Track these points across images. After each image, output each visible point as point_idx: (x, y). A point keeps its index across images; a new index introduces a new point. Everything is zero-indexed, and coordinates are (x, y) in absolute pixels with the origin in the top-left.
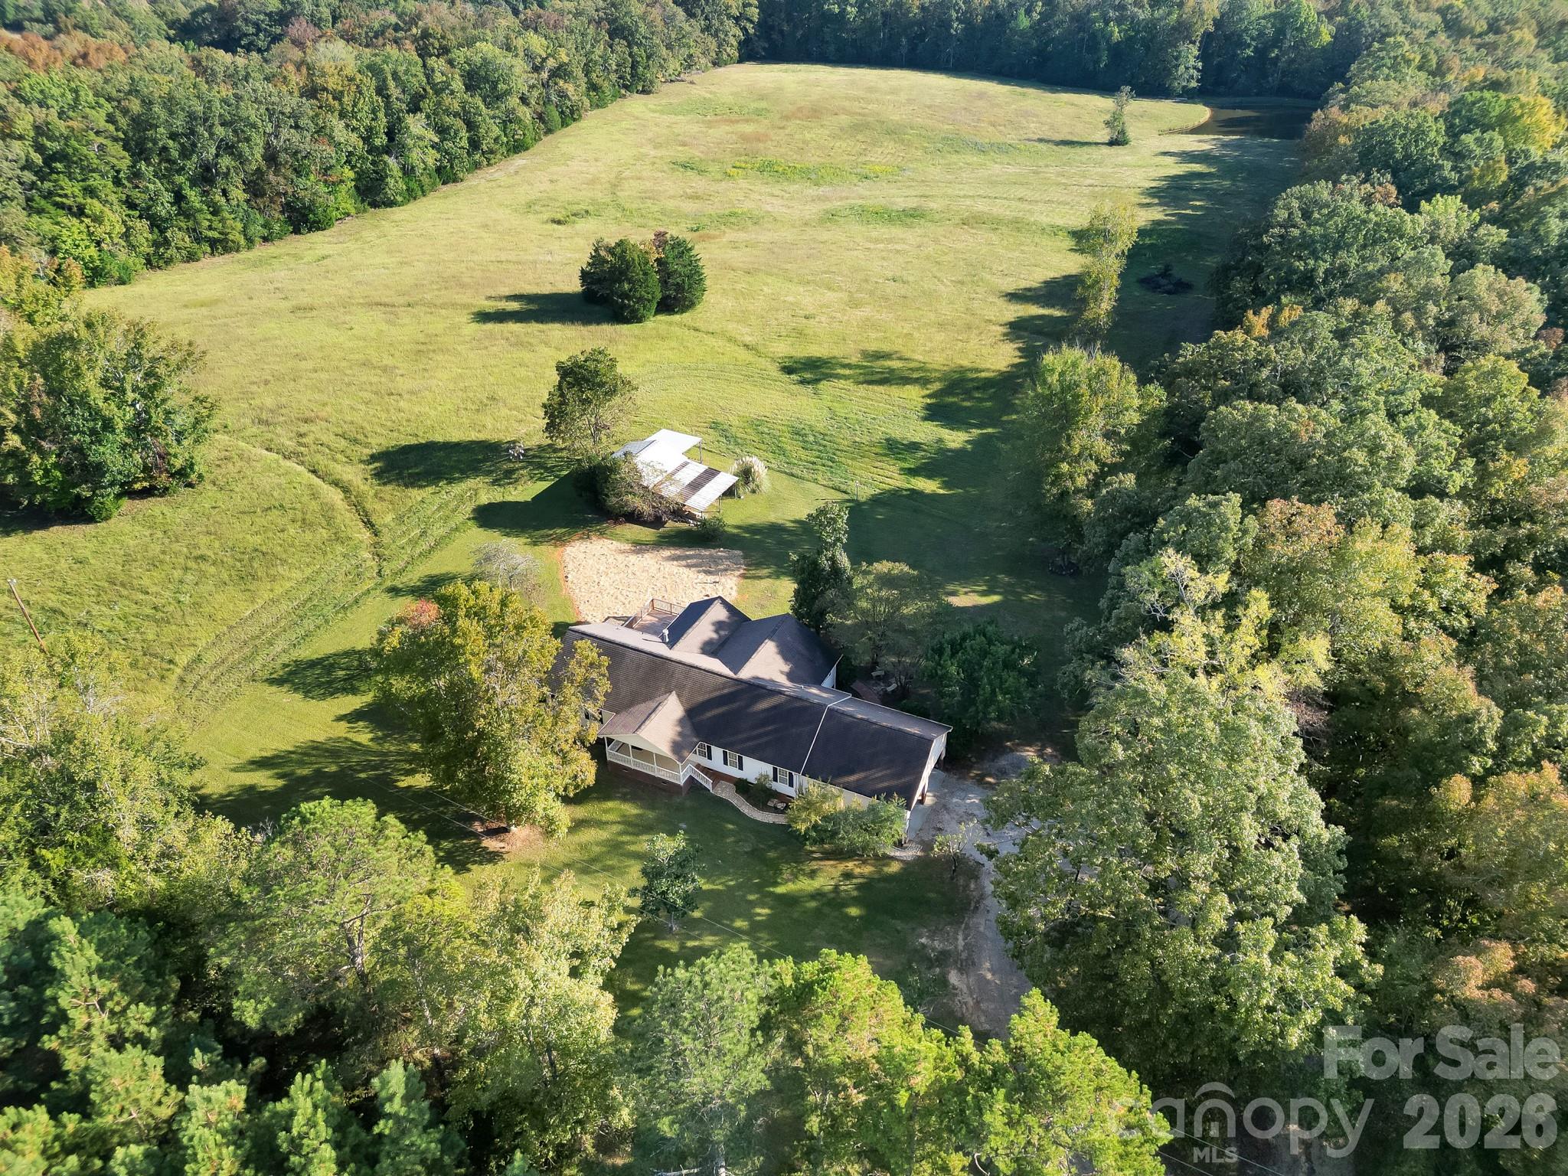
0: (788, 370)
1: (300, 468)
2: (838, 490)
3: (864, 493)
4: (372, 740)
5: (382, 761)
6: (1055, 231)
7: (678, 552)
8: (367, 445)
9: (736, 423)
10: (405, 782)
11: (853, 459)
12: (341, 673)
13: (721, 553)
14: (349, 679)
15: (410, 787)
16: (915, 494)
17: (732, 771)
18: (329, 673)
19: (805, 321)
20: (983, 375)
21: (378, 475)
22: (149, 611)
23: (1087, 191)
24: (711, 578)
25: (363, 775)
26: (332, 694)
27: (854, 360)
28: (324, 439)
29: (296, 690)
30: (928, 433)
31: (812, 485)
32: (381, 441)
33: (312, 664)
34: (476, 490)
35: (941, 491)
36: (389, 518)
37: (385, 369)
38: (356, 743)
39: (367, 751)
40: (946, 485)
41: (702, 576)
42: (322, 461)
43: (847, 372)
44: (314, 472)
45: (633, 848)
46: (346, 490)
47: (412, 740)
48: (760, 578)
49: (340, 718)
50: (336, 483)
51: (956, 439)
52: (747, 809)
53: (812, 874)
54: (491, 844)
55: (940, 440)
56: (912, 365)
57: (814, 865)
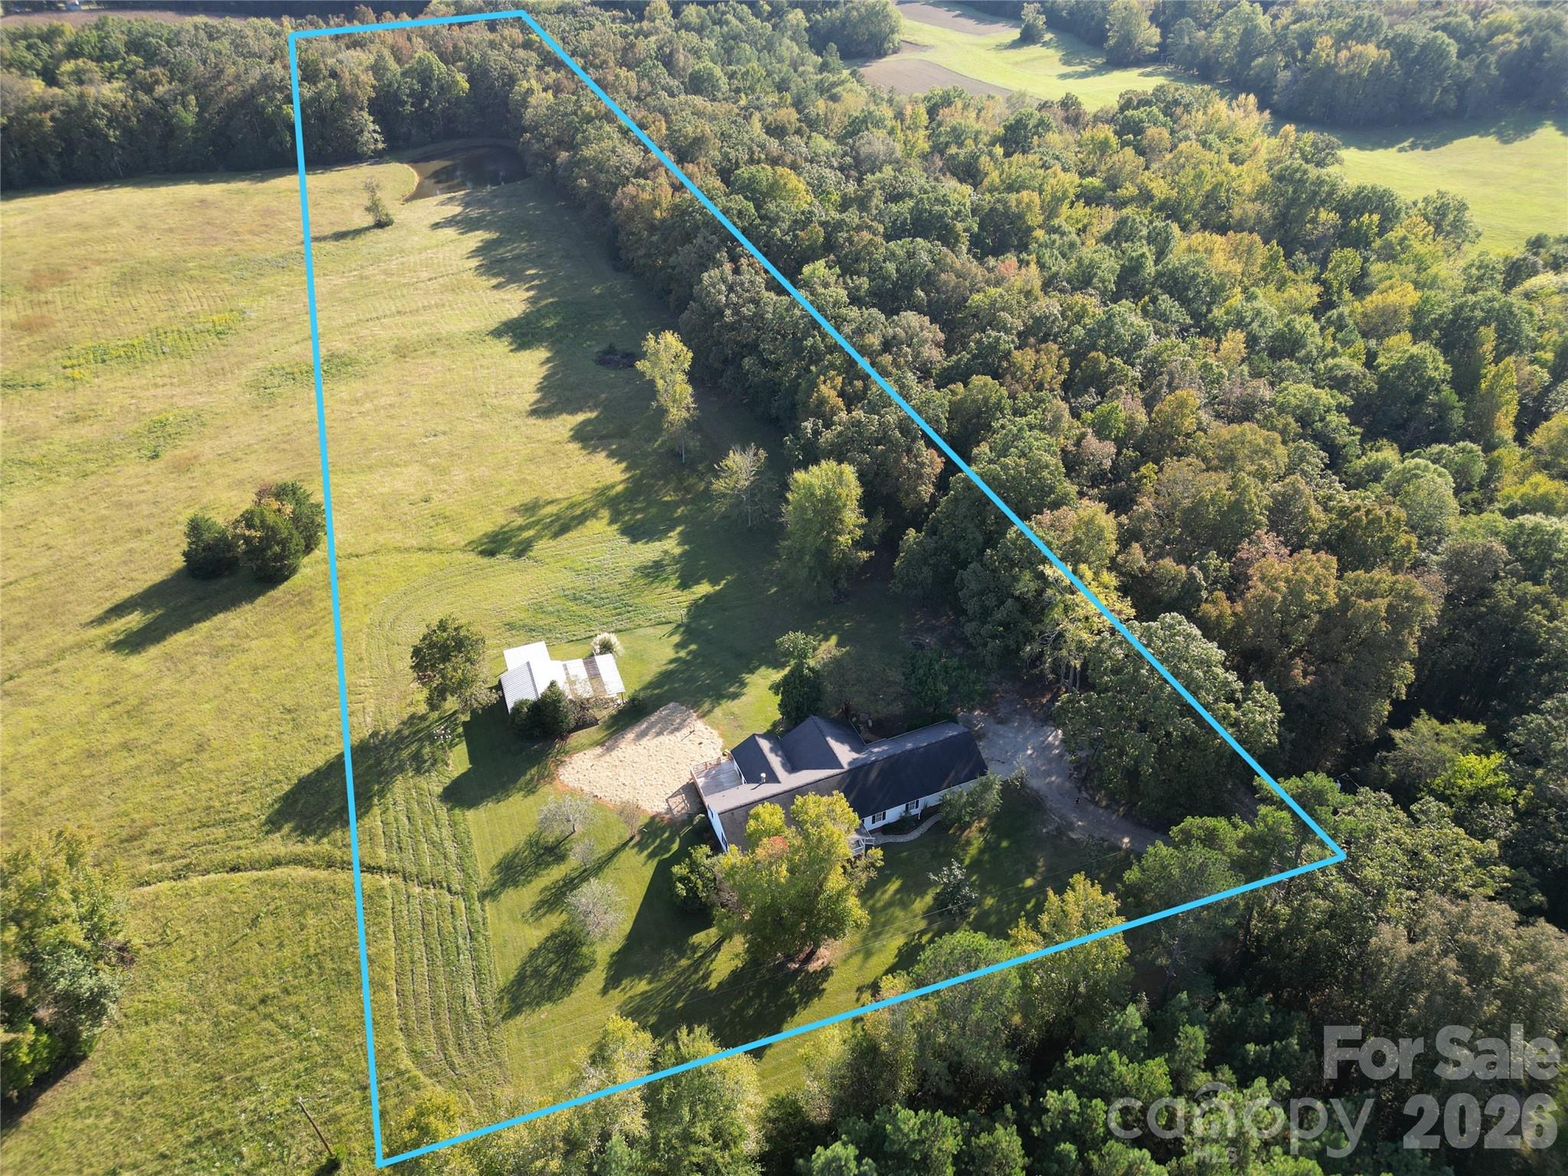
0: (491, 553)
1: (212, 876)
2: (659, 624)
3: (679, 614)
4: (650, 983)
5: (679, 987)
6: (475, 337)
7: (637, 730)
8: (246, 818)
9: (523, 615)
10: (713, 983)
11: (639, 596)
12: (553, 969)
13: (663, 712)
14: (565, 967)
15: (720, 984)
16: (707, 598)
17: (879, 824)
18: (545, 976)
19: (428, 505)
20: (620, 488)
21: (305, 830)
22: (301, 1066)
23: (434, 285)
24: (685, 731)
25: (680, 1005)
26: (571, 985)
27: (520, 521)
28: (190, 838)
29: (538, 1004)
30: (649, 551)
31: (641, 631)
32: (256, 807)
33: (520, 980)
34: (415, 786)
35: (717, 588)
36: (382, 852)
37: (126, 746)
38: (642, 994)
39: (659, 992)
40: (714, 582)
41: (678, 734)
42: (230, 856)
43: (531, 533)
44: (235, 869)
45: (879, 905)
46: (297, 861)
47: (673, 961)
48: (710, 711)
49: (605, 991)
50: (276, 863)
51: (671, 545)
52: (901, 839)
53: (968, 843)
54: (814, 966)
55: (666, 552)
56: (565, 504)
57: (964, 837)
